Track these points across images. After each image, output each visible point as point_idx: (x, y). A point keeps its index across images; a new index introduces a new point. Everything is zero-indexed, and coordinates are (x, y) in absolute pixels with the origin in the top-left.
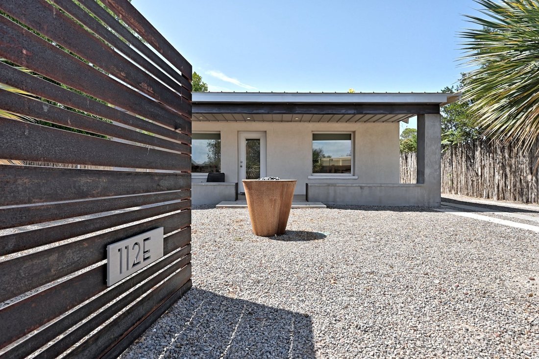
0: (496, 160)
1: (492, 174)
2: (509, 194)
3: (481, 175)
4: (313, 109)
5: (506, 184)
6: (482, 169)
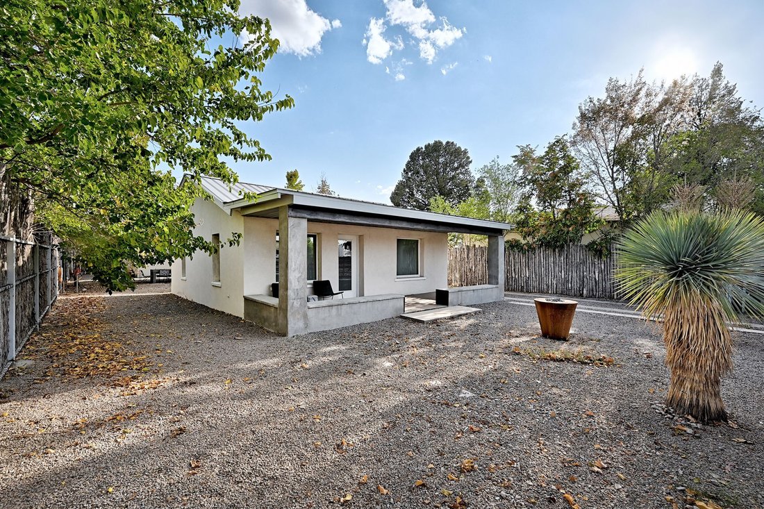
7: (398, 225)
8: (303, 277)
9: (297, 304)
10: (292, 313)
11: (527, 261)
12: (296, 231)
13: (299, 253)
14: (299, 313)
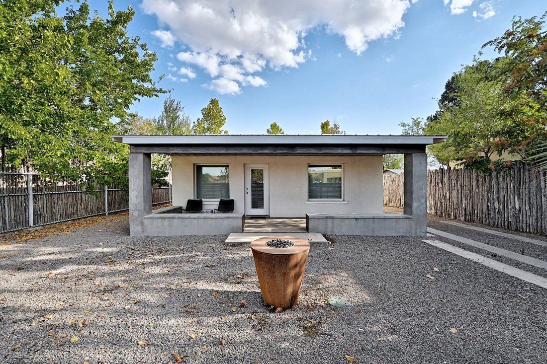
0: (464, 187)
1: (460, 199)
2: (476, 217)
3: (449, 199)
4: (312, 149)
5: (473, 208)
6: (450, 194)
7: (236, 152)
8: (140, 195)
9: (136, 214)
10: (132, 220)
11: (516, 186)
12: (134, 162)
13: (137, 178)
14: (137, 221)
